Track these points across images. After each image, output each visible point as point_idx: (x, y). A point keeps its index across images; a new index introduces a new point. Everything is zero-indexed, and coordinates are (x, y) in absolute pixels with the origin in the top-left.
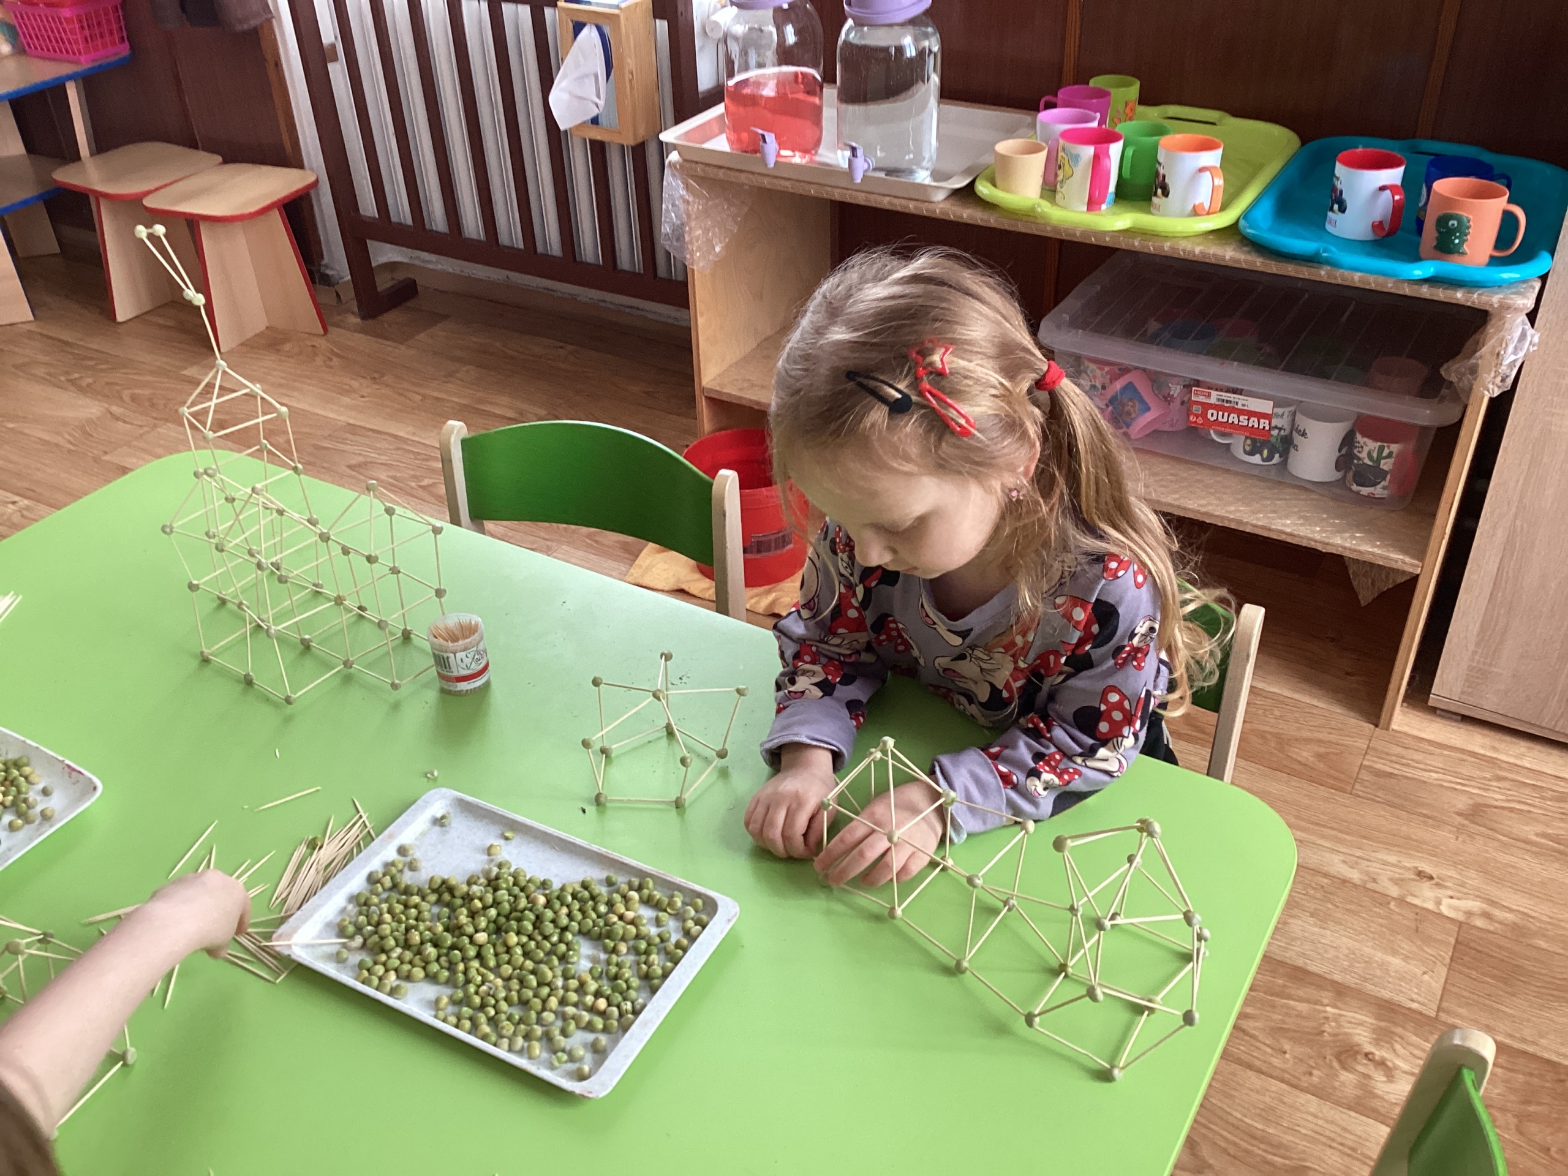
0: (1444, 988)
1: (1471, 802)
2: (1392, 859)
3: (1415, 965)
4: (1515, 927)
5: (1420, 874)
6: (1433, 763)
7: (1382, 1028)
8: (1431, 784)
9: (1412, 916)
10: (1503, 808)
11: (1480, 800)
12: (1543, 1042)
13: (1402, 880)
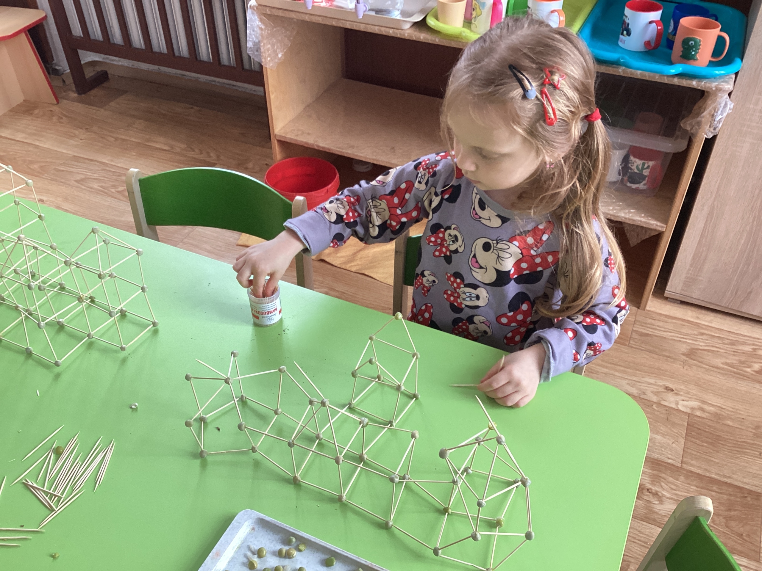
0: (684, 450)
1: (688, 348)
2: (652, 381)
3: (669, 439)
4: (716, 415)
5: (667, 388)
6: (669, 327)
7: (654, 475)
8: (668, 339)
9: (664, 412)
10: (704, 350)
11: (693, 346)
12: (735, 476)
13: (658, 392)
